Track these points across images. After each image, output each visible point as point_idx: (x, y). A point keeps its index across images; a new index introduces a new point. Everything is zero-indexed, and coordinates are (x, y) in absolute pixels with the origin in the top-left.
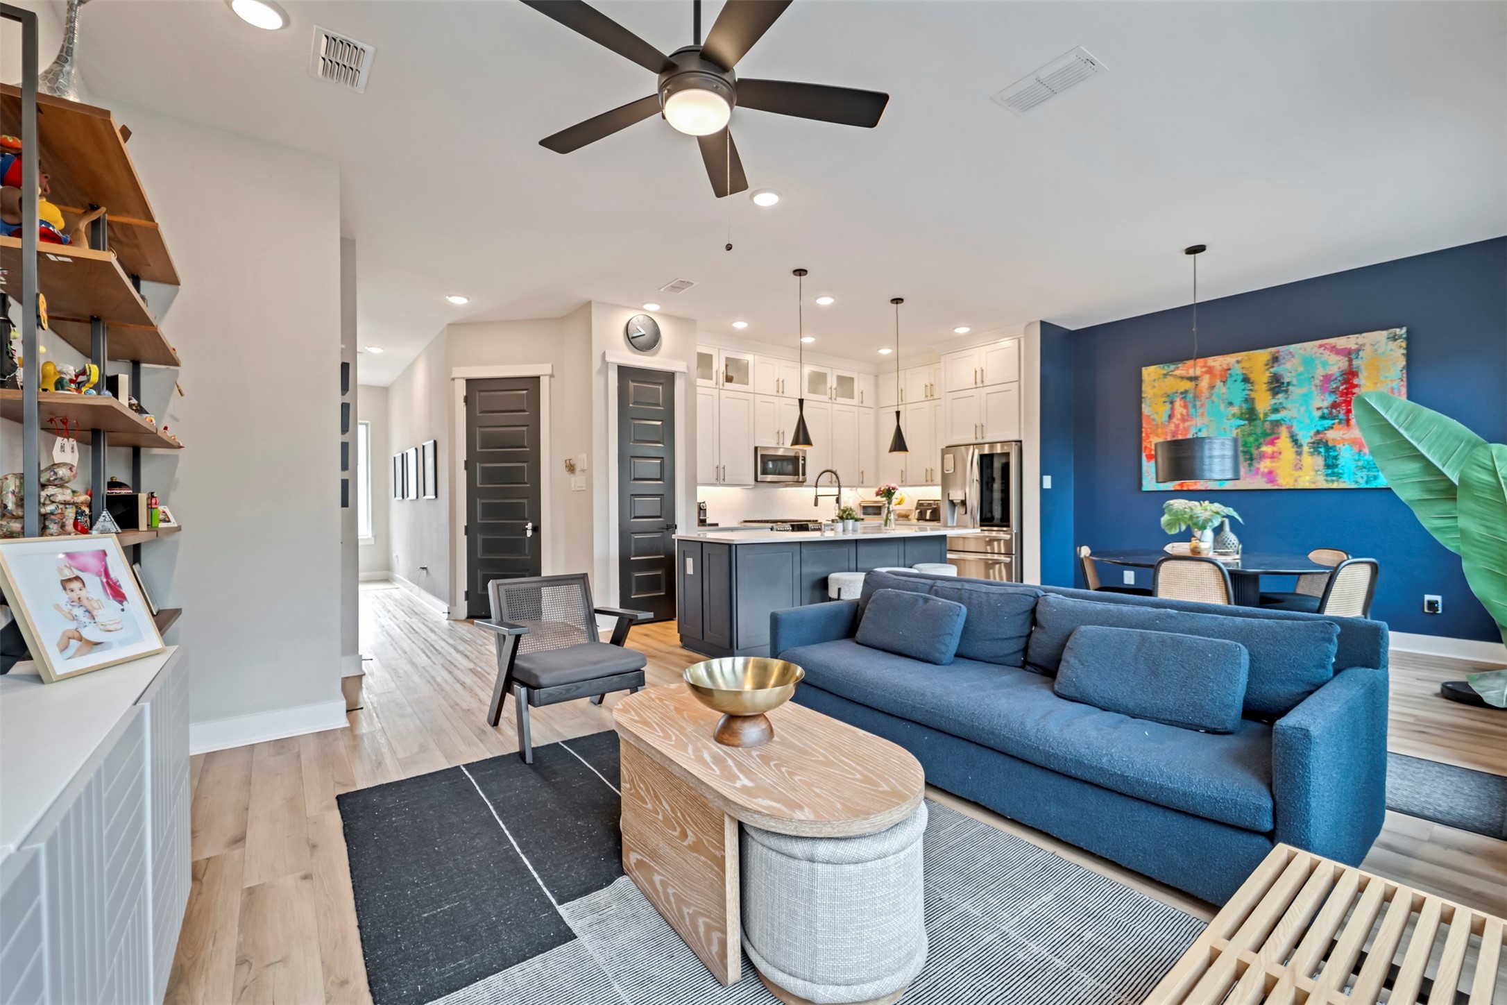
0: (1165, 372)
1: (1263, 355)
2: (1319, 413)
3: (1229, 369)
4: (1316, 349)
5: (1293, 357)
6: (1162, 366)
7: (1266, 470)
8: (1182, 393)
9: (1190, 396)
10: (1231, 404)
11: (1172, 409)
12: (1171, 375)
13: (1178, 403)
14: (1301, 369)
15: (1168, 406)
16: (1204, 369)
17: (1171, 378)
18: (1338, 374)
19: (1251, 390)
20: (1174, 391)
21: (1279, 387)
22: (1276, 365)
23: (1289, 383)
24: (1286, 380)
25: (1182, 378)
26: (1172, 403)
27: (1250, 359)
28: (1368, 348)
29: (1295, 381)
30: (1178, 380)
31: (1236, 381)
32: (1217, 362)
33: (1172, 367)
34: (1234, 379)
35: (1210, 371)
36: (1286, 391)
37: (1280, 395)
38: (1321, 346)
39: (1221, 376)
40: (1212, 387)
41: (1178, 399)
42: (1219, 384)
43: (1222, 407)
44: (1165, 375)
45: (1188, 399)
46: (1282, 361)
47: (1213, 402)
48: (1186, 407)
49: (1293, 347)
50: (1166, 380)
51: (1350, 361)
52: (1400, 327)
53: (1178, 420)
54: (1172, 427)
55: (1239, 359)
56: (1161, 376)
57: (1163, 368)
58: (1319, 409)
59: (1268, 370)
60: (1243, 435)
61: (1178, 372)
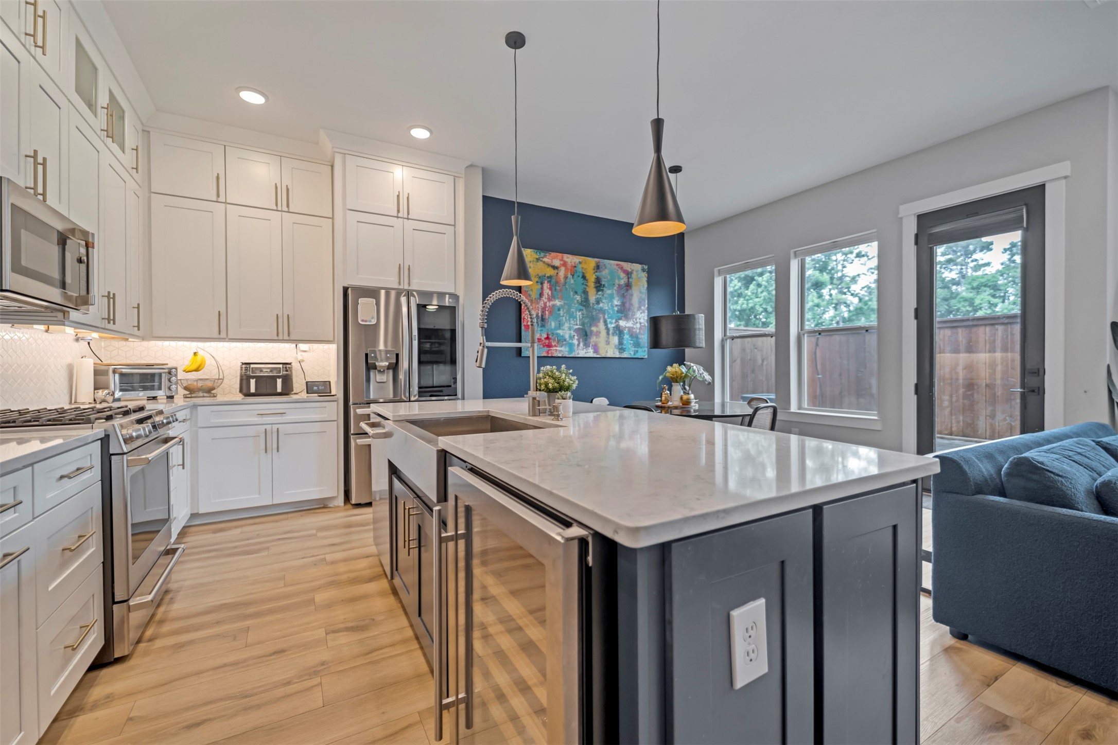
0: (537, 257)
1: (592, 262)
2: (616, 309)
3: (575, 267)
4: (615, 266)
5: (606, 268)
6: (536, 251)
7: (593, 343)
8: (548, 277)
9: (553, 281)
10: (576, 293)
11: (542, 288)
12: (541, 261)
13: (546, 285)
14: (609, 277)
15: (540, 286)
16: (562, 262)
17: (541, 263)
18: (624, 285)
19: (586, 285)
20: (543, 274)
21: (599, 286)
22: (598, 271)
23: (604, 285)
24: (603, 283)
25: (549, 265)
26: (542, 284)
27: (586, 263)
28: (634, 272)
29: (606, 285)
30: (546, 266)
31: (579, 276)
32: (571, 259)
33: (542, 254)
34: (578, 274)
35: (565, 264)
36: (603, 290)
37: (600, 293)
38: (617, 265)
39: (571, 270)
40: (566, 278)
41: (546, 282)
42: (570, 276)
43: (572, 293)
44: (538, 260)
45: (552, 282)
46: (601, 270)
47: (566, 289)
48: (550, 289)
49: (606, 262)
50: (538, 263)
51: (628, 278)
52: (646, 265)
53: (545, 298)
54: (542, 304)
55: (580, 260)
56: (535, 260)
57: (537, 252)
58: (617, 305)
59: (594, 273)
60: (583, 317)
61: (545, 260)
